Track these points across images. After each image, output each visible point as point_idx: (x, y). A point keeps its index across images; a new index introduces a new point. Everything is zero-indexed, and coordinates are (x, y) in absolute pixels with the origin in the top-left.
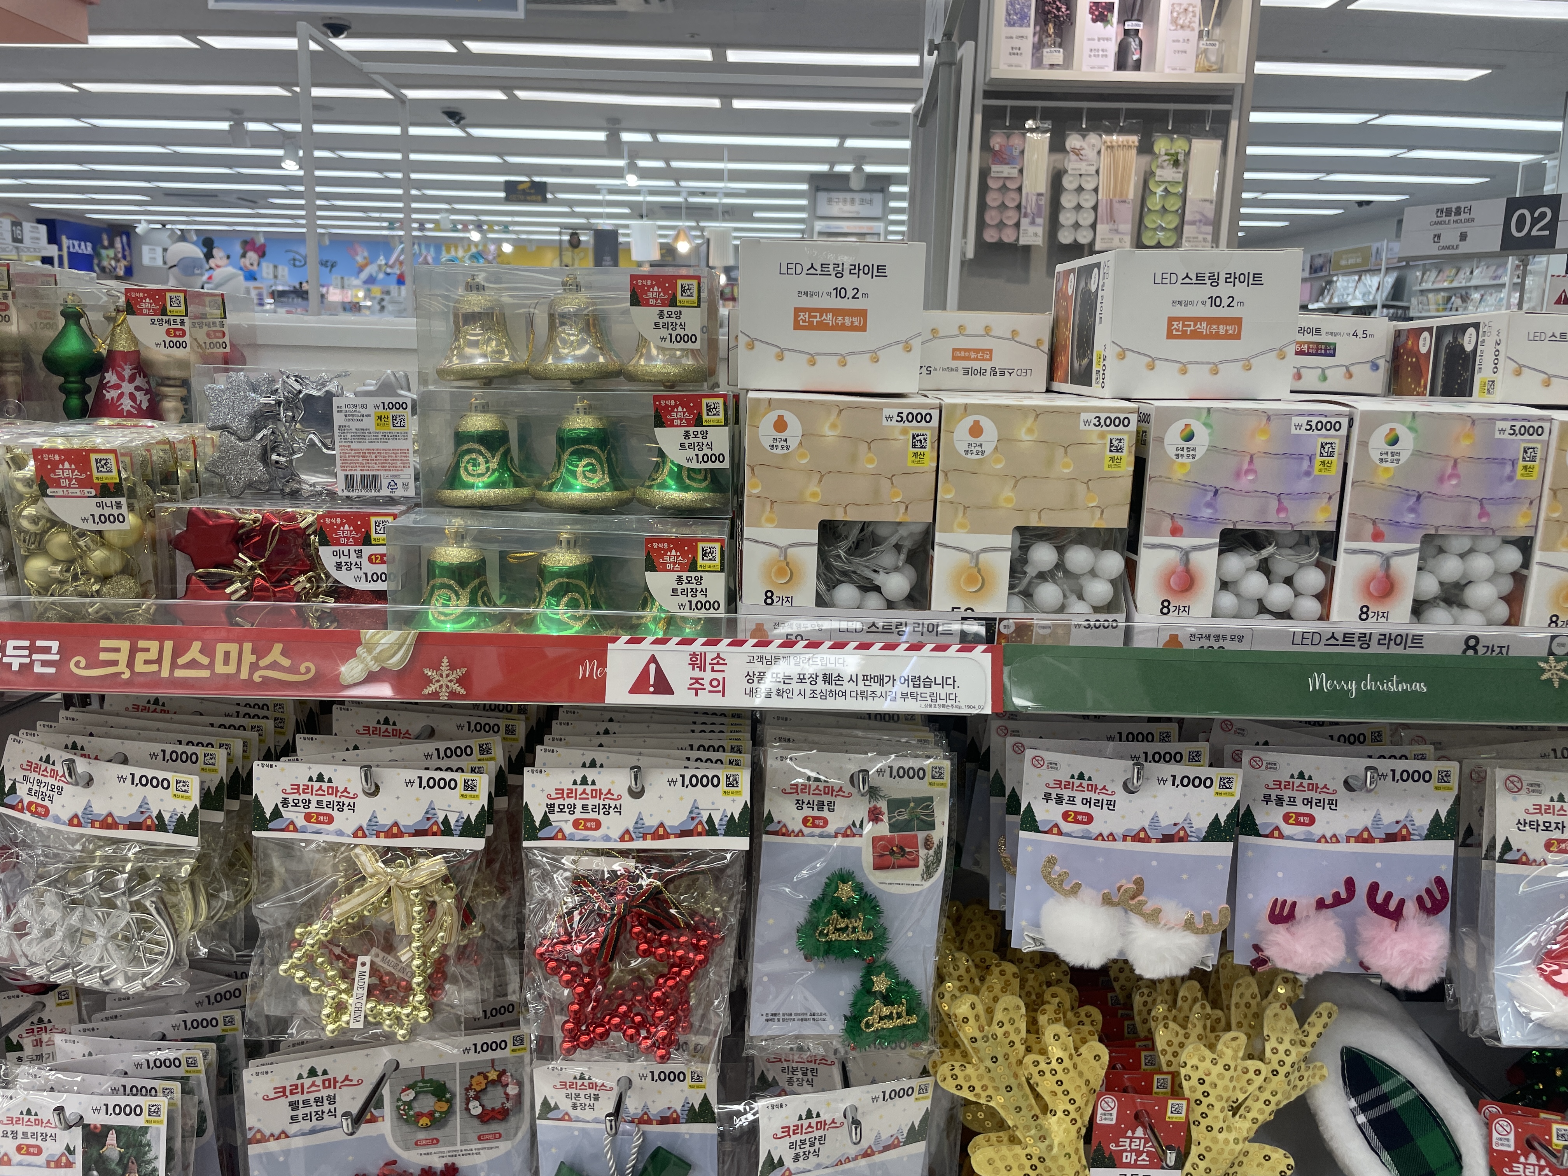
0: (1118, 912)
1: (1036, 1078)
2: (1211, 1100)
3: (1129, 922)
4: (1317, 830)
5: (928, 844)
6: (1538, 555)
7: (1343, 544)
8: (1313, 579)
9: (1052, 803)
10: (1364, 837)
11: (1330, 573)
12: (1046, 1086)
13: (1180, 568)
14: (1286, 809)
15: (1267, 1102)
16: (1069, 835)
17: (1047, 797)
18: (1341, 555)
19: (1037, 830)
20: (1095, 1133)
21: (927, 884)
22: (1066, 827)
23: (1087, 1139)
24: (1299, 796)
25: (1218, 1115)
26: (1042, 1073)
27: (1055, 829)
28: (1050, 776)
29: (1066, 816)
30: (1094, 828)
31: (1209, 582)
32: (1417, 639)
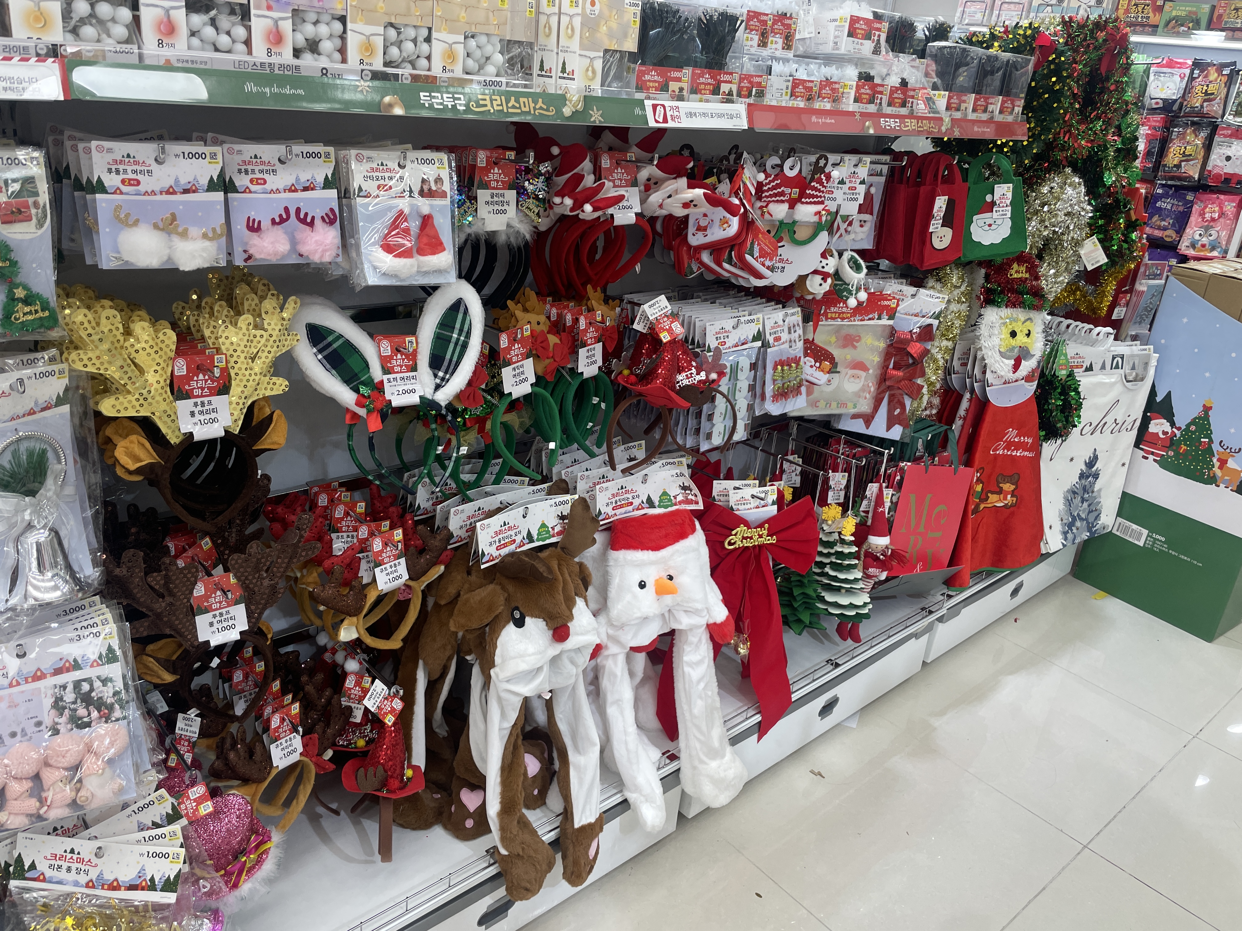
0: (164, 235)
1: (134, 355)
2: (238, 353)
3: (171, 241)
4: (268, 187)
5: (36, 205)
6: (349, 26)
7: (253, 11)
8: (240, 32)
9: (113, 174)
10: (292, 189)
11: (249, 29)
12: (141, 359)
13: (165, 20)
14: (251, 176)
15: (269, 352)
16: (127, 194)
17: (110, 171)
18: (252, 18)
19: (107, 193)
20: (175, 381)
21: (40, 232)
22: (124, 189)
23: (171, 386)
24: (257, 169)
25: (242, 363)
26: (137, 351)
27: (117, 191)
28: (109, 157)
29: (123, 181)
30: (142, 188)
31: (183, 31)
32: (297, 68)
